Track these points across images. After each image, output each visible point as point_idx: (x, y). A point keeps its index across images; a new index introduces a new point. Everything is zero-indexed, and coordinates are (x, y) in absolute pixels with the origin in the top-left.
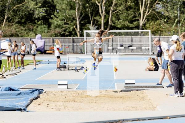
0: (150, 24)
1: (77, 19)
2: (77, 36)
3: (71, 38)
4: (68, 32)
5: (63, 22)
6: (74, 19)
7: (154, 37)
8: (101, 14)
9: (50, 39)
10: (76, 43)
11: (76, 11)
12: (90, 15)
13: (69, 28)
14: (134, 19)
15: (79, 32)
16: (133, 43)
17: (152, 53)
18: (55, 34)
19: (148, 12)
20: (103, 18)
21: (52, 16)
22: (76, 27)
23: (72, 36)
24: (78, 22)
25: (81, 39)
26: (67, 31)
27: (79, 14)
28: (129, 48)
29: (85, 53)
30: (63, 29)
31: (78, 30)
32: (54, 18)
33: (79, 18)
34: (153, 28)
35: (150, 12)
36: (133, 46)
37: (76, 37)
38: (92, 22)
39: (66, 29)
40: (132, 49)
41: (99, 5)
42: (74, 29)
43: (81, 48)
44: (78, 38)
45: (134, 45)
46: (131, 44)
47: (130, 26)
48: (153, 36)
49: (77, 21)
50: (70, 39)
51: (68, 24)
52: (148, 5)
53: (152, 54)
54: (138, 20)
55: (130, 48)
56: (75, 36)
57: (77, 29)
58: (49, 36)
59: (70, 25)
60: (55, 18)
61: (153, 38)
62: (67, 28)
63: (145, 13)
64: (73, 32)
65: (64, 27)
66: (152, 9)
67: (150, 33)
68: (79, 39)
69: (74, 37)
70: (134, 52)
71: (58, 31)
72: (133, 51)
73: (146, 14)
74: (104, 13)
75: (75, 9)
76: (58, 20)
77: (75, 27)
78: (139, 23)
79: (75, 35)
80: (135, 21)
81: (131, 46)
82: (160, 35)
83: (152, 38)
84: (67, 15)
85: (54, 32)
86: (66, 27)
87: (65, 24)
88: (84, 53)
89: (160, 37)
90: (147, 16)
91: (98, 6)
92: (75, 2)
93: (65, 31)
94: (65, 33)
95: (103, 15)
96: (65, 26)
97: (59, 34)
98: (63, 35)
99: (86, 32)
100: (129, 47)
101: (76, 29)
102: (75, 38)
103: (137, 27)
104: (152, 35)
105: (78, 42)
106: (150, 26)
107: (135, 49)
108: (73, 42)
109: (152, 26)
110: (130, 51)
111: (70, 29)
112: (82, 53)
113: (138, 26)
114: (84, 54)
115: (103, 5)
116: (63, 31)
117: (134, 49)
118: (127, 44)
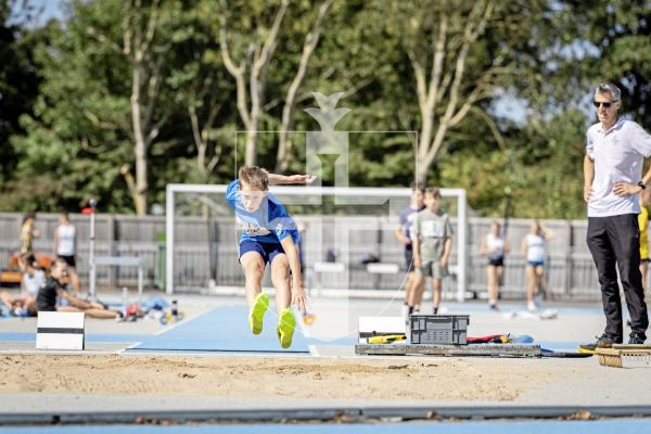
0: (460, 165)
1: (138, 136)
2: (134, 209)
3: (104, 221)
4: (92, 193)
5: (74, 148)
6: (123, 135)
7: (480, 225)
8: (244, 114)
9: (13, 223)
10: (127, 240)
11: (135, 97)
12: (194, 120)
13: (99, 173)
14: (389, 142)
15: (142, 193)
16: (385, 249)
17: (470, 295)
18: (36, 200)
19: (457, 111)
20: (251, 132)
21: (25, 120)
22: (133, 172)
23: (112, 208)
24: (140, 150)
25: (150, 226)
26: (92, 186)
27: (148, 111)
28: (365, 269)
29: (170, 288)
30: (74, 177)
31: (142, 184)
32: (29, 130)
33: (146, 133)
34: (473, 184)
35: (462, 114)
36: (384, 259)
37: (131, 216)
38: (202, 149)
39: (88, 181)
40: (379, 276)
41: (237, 72)
42: (120, 181)
43: (151, 265)
44: (138, 222)
45: (390, 259)
46: (376, 254)
47: (372, 175)
48: (475, 220)
49: (133, 143)
50: (103, 225)
51: (93, 156)
52: (457, 82)
53: (467, 300)
54: (408, 147)
55: (373, 268)
56: (126, 209)
57: (135, 181)
58: (8, 208)
59: (103, 161)
60: (35, 129)
61: (475, 229)
62: (90, 173)
63: (443, 114)
64: (117, 194)
65: (77, 171)
66: (473, 98)
67: (462, 205)
68: (143, 226)
69: (119, 217)
70: (385, 289)
71: (47, 188)
72: (383, 284)
73: (448, 120)
74: (256, 110)
75: (127, 93)
76: (51, 135)
77: (125, 169)
78: (413, 159)
79: (126, 205)
80: (395, 149)
81: (376, 260)
82: (506, 216)
83: (469, 227)
84: (94, 119)
85: (32, 192)
86: (86, 169)
87: (82, 154)
88: (161, 286)
89: (506, 225)
90: (453, 130)
91: (233, 80)
92: (130, 59)
93: (80, 185)
94: (79, 195)
95: (254, 122)
96: (79, 164)
97: (52, 202)
98: (72, 206)
99: (176, 194)
100: (366, 262)
101: (129, 179)
102: (127, 221)
103: (403, 179)
104: (472, 212)
105: (138, 238)
106: (460, 174)
107: (392, 275)
108: (117, 236)
109: (470, 174)
110: (371, 284)
111: (103, 179)
112: (156, 288)
113: (405, 172)
114: (164, 290)
115: (255, 73)
116: (74, 187)
117: (387, 274)
118: (358, 254)
